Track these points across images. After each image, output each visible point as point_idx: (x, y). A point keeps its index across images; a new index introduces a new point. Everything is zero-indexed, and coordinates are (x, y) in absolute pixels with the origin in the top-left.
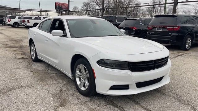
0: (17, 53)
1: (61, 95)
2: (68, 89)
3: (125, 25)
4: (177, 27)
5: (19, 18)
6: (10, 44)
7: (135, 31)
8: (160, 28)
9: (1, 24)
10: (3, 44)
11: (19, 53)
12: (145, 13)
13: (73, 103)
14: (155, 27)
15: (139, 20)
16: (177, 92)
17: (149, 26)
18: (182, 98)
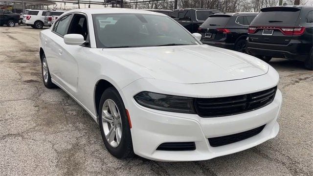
0: (24, 73)
1: (73, 155)
2: (89, 142)
3: (210, 25)
4: (300, 30)
5: (44, 14)
6: (20, 56)
7: (226, 35)
8: (269, 30)
9: (17, 24)
10: (8, 56)
11: (27, 73)
12: (249, 5)
13: (92, 172)
14: (261, 28)
15: (235, 17)
16: (292, 153)
17: (250, 27)
18: (300, 166)
